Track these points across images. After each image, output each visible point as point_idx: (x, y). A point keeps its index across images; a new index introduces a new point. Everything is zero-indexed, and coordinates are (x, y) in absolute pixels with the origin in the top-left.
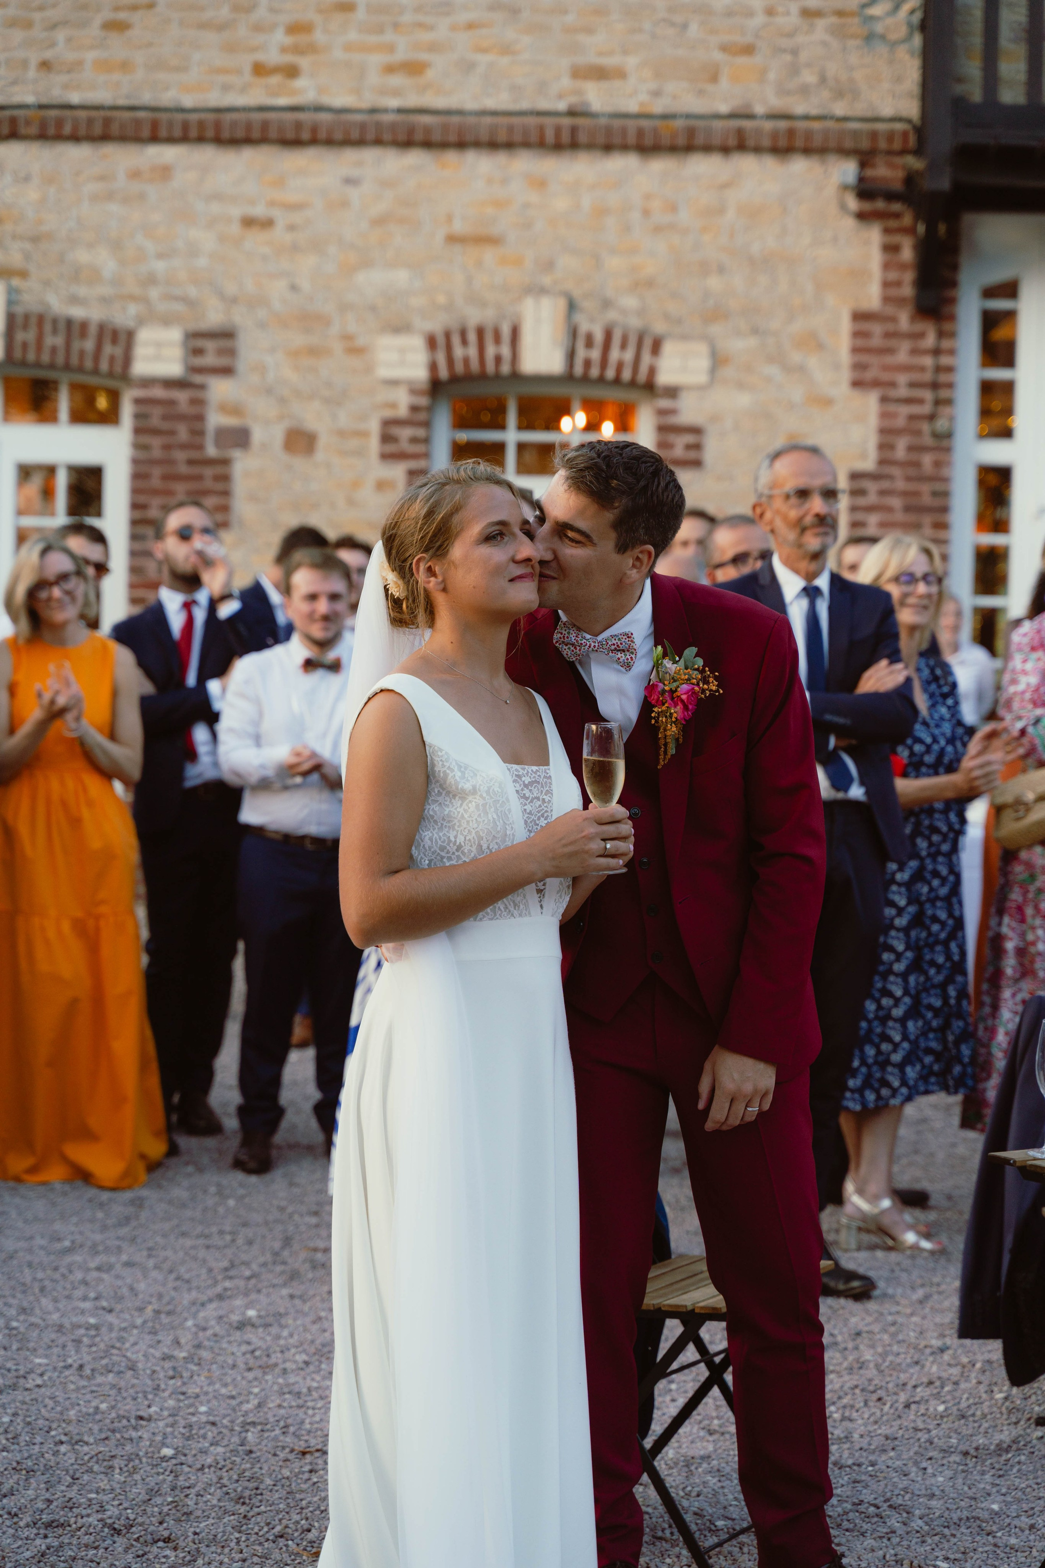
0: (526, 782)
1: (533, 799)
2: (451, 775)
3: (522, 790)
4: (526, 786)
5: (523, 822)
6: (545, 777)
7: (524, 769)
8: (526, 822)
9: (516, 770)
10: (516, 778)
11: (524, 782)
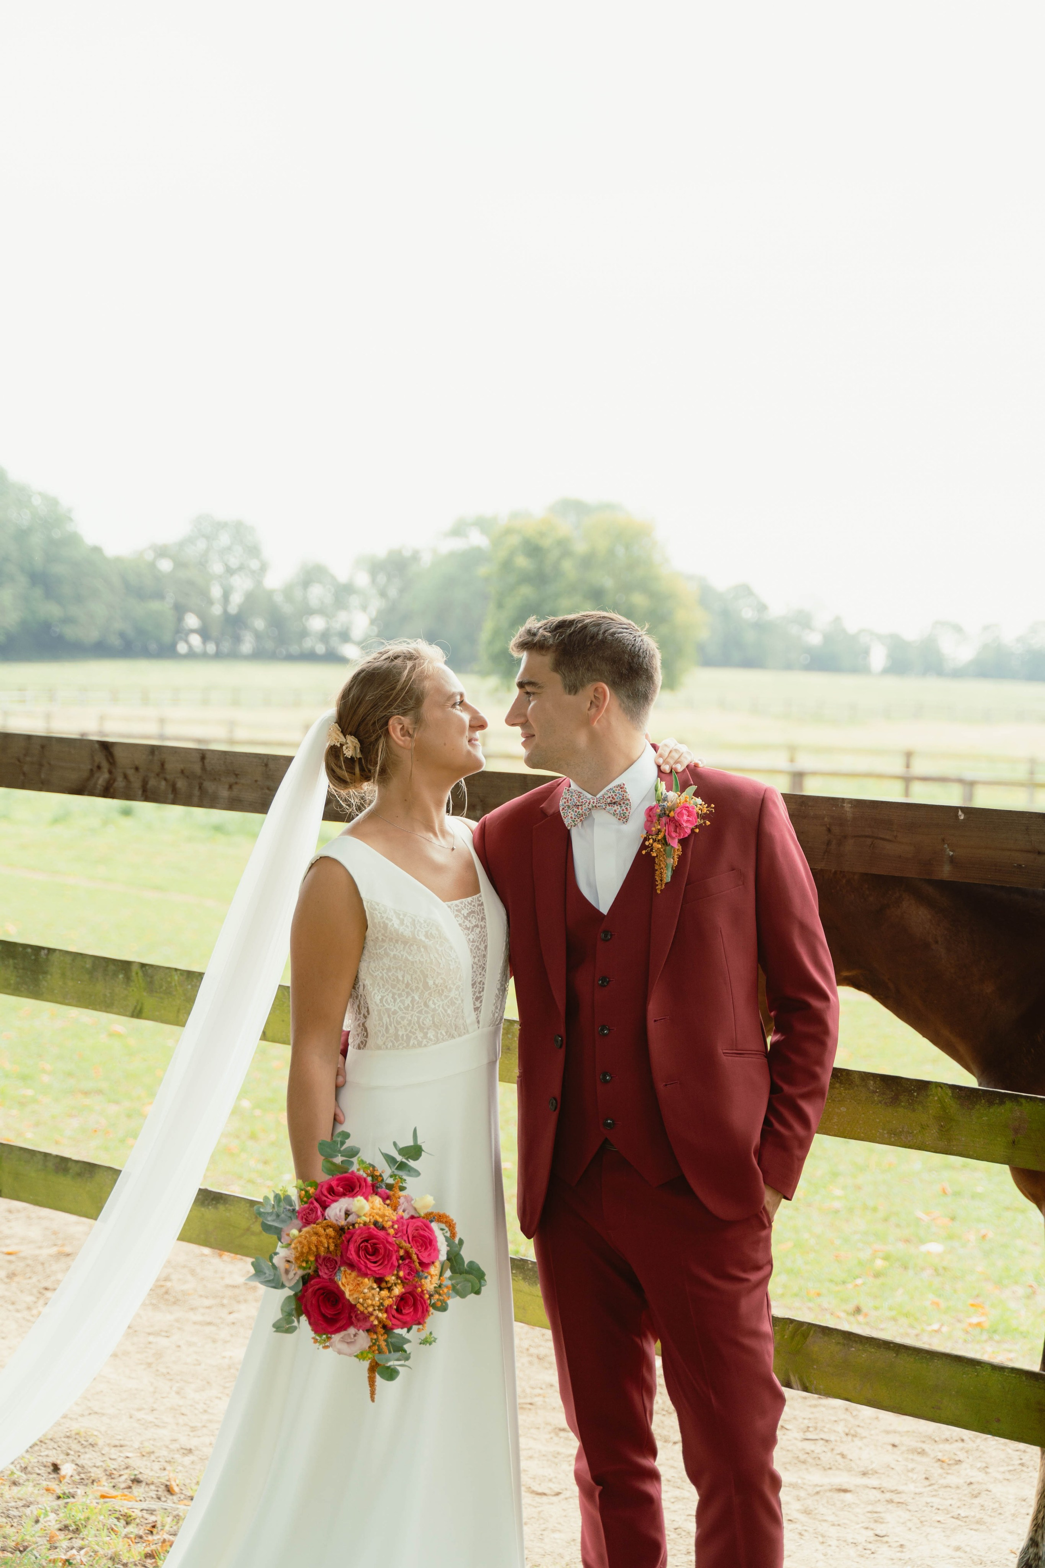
0: (465, 915)
2: (390, 924)
3: (464, 922)
4: (466, 917)
7: (461, 903)
8: (471, 950)
9: (456, 906)
10: (457, 913)
11: (463, 914)
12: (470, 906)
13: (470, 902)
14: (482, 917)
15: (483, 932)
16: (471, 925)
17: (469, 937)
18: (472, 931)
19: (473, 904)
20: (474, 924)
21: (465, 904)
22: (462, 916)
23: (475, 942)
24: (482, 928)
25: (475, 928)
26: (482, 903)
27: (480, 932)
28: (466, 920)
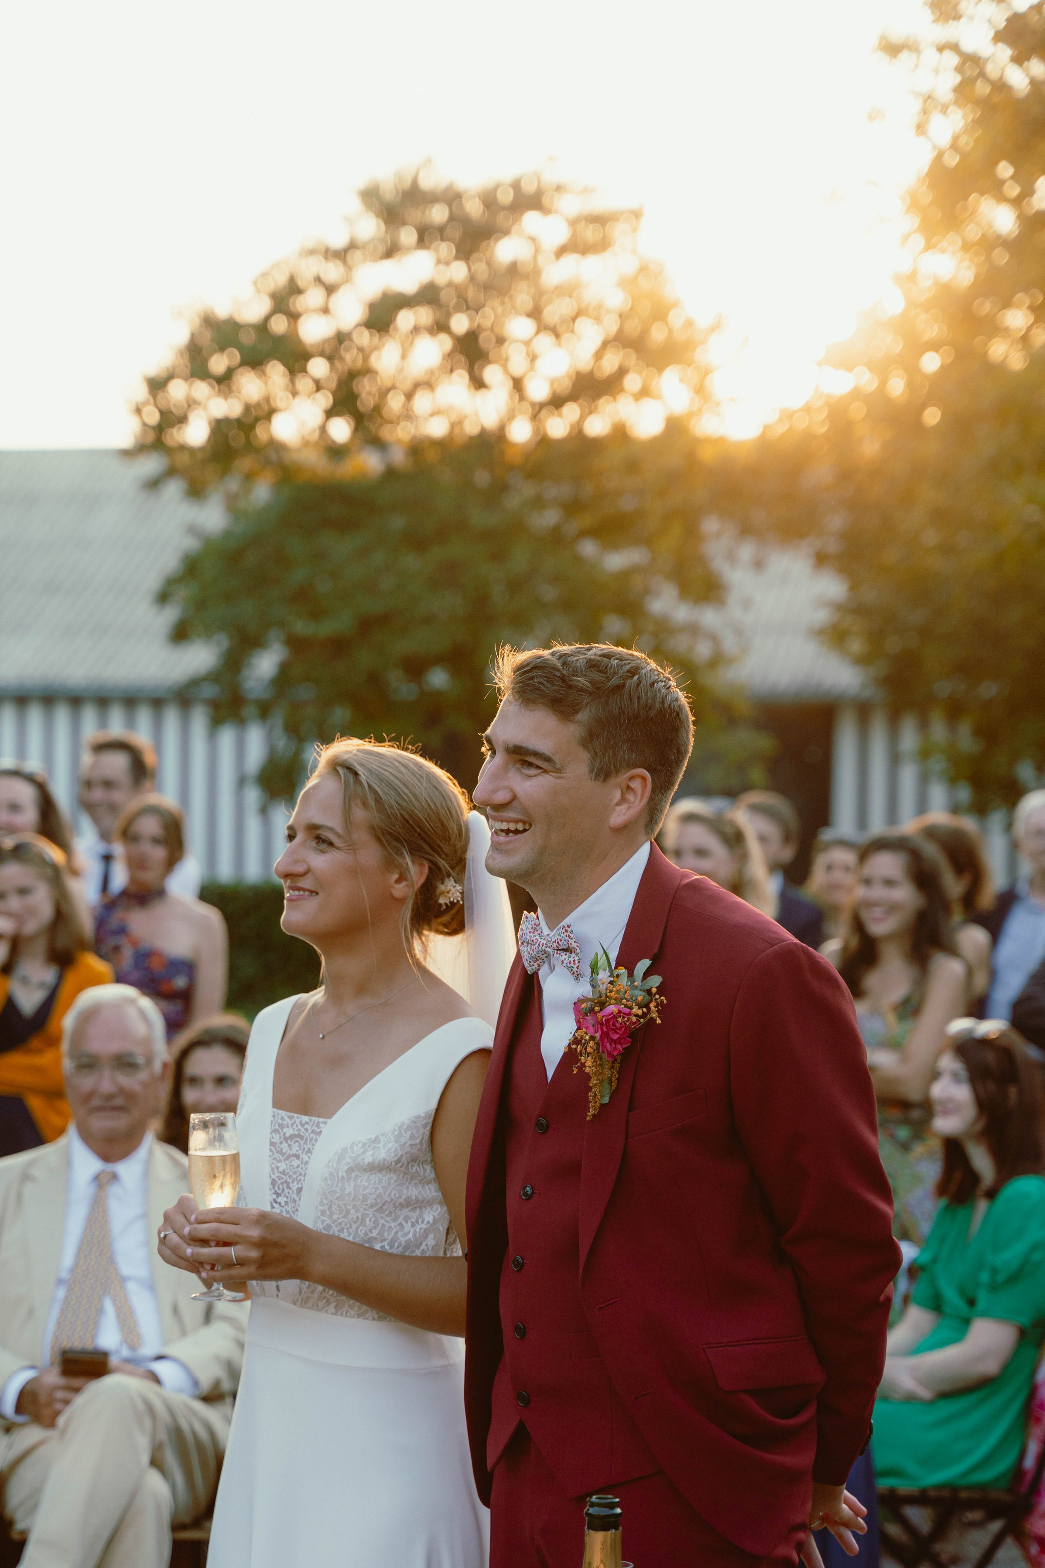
0: (287, 1135)
1: (289, 1156)
3: (281, 1143)
4: (286, 1139)
5: (269, 1181)
6: (313, 1132)
7: (291, 1118)
8: (274, 1183)
9: (282, 1119)
10: (277, 1128)
11: (285, 1134)
12: (300, 1127)
13: (303, 1122)
14: (309, 1149)
15: (302, 1168)
16: (288, 1152)
17: (279, 1165)
18: (287, 1159)
19: (306, 1126)
20: (294, 1151)
21: (295, 1122)
22: (282, 1134)
23: (285, 1175)
24: (302, 1162)
25: (293, 1158)
26: (321, 1132)
27: (298, 1166)
28: (284, 1142)
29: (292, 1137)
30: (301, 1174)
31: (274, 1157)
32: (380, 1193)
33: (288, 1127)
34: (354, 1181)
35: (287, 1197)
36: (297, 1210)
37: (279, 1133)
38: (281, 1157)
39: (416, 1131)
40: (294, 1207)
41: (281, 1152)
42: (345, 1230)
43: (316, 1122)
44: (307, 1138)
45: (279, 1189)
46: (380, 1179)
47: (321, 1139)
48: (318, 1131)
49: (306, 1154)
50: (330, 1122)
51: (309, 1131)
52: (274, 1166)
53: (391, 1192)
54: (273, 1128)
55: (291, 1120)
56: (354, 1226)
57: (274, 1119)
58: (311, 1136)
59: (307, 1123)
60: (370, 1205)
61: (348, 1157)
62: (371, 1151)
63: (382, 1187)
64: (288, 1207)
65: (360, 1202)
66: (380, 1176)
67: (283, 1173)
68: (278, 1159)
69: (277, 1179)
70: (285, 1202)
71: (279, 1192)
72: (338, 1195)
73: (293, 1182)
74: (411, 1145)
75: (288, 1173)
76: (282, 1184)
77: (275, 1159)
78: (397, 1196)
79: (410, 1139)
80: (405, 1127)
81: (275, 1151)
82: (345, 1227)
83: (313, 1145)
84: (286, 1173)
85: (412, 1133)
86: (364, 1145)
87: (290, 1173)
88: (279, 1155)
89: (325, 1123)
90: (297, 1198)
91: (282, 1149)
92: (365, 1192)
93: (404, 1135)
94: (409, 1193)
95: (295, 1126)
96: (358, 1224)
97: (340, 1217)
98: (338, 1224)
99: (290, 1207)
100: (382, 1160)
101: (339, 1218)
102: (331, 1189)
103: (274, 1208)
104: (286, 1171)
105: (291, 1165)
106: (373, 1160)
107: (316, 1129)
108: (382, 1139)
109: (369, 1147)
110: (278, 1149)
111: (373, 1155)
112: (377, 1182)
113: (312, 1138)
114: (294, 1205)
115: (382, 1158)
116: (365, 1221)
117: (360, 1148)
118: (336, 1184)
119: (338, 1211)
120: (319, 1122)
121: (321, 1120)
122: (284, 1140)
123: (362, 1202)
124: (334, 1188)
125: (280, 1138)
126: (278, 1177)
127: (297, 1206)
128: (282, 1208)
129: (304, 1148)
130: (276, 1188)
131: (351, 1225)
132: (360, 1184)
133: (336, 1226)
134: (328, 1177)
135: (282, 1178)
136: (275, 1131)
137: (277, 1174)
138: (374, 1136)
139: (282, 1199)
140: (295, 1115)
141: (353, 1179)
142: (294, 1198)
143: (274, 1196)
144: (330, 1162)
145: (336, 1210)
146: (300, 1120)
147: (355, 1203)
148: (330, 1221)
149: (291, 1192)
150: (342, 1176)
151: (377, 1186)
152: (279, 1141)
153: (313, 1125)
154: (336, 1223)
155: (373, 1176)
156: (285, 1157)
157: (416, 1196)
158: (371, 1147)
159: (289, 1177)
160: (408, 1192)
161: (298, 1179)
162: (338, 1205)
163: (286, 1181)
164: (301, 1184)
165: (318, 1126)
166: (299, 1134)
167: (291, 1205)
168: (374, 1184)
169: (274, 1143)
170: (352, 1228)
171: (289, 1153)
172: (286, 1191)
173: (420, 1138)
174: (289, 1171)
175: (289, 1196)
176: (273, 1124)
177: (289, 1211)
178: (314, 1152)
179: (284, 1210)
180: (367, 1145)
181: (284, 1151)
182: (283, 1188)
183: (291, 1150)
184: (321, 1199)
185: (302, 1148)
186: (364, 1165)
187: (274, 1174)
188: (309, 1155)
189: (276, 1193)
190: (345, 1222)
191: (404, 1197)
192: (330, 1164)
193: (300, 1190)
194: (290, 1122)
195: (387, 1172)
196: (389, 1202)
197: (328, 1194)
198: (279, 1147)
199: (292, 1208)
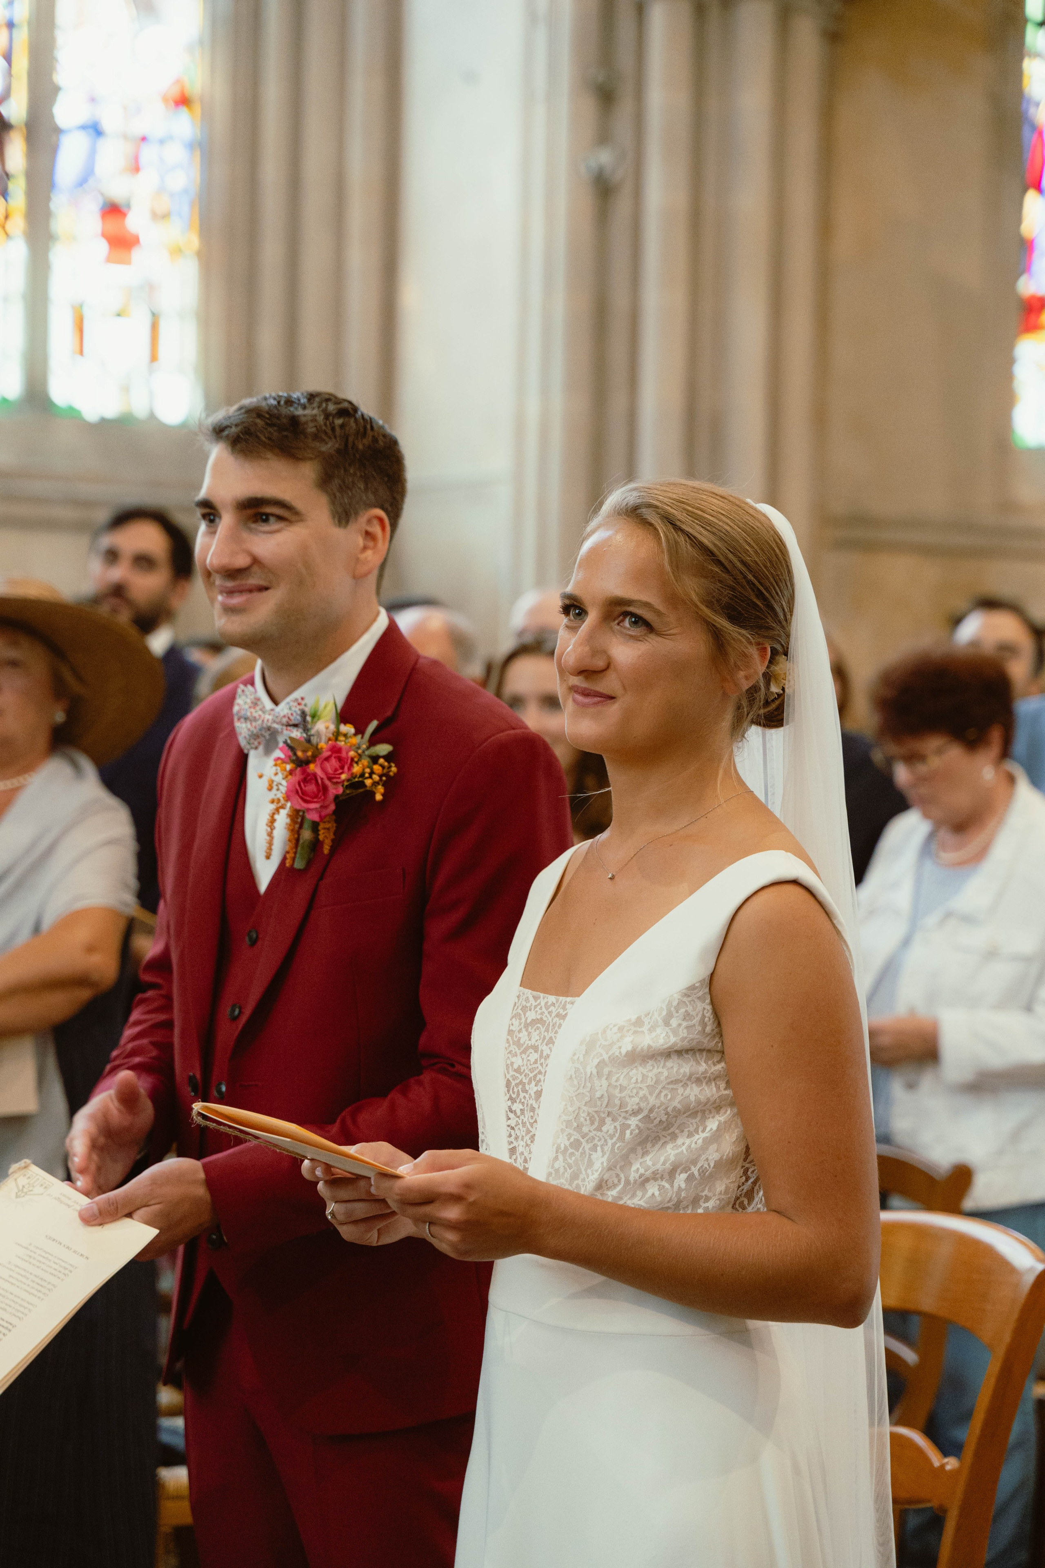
0: (529, 1021)
1: (528, 1048)
3: (520, 1031)
4: (527, 1026)
7: (537, 998)
9: (527, 1000)
10: (520, 1011)
11: (526, 1019)
12: (544, 1009)
13: (549, 1003)
14: (551, 1038)
15: (541, 1064)
16: (527, 1042)
17: (514, 1059)
18: (524, 1052)
19: (552, 1008)
20: (533, 1042)
22: (523, 1020)
23: (521, 1074)
24: (541, 1056)
25: (531, 1050)
26: (566, 1014)
27: (536, 1062)
28: (524, 1030)
29: (534, 1022)
30: (540, 1073)
31: (510, 1049)
32: (645, 1096)
33: (530, 1010)
34: (606, 1079)
35: (523, 1103)
36: (536, 1121)
37: (520, 1019)
38: (517, 1049)
39: (691, 1008)
40: (532, 1117)
41: (518, 1044)
42: (599, 1148)
43: (563, 1003)
44: (549, 1025)
45: (514, 1093)
46: (643, 1075)
47: (565, 1024)
48: (564, 1014)
49: (546, 1045)
50: (578, 1000)
51: (553, 1015)
52: (509, 1062)
53: (660, 1092)
54: (515, 1012)
55: (536, 1002)
56: (610, 1142)
57: (519, 1000)
58: (554, 1021)
59: (553, 1004)
60: (630, 1112)
61: (599, 1047)
62: (630, 1036)
63: (647, 1087)
64: (525, 1117)
65: (617, 1108)
66: (645, 1071)
67: (518, 1070)
68: (513, 1052)
69: (511, 1079)
70: (521, 1110)
71: (514, 1096)
72: (587, 1099)
73: (530, 1083)
74: (687, 1027)
75: (524, 1070)
76: (517, 1085)
77: (510, 1052)
78: (669, 1097)
79: (684, 1019)
80: (675, 1003)
81: (511, 1042)
82: (599, 1144)
83: (556, 1032)
84: (522, 1071)
85: (686, 1011)
86: (621, 1029)
87: (527, 1071)
88: (516, 1047)
89: (572, 1003)
90: (535, 1105)
91: (520, 1039)
92: (623, 1095)
93: (675, 1015)
94: (686, 1092)
95: (538, 1009)
96: (615, 1139)
97: (592, 1130)
98: (589, 1138)
99: (527, 1116)
100: (645, 1048)
101: (590, 1131)
102: (578, 1092)
103: (510, 1119)
104: (522, 1069)
105: (528, 1060)
106: (633, 1047)
107: (561, 1011)
108: (646, 1020)
109: (628, 1031)
110: (515, 1039)
111: (632, 1041)
112: (639, 1081)
113: (556, 1023)
114: (532, 1114)
115: (646, 1046)
116: (625, 1133)
117: (615, 1033)
118: (583, 1085)
119: (588, 1122)
120: (566, 1002)
121: (569, 999)
122: (525, 1027)
123: (620, 1109)
124: (581, 1091)
125: (520, 1024)
126: (515, 1078)
127: (536, 1116)
128: (517, 1119)
129: (544, 1038)
130: (511, 1092)
131: (606, 1141)
132: (615, 1084)
133: (587, 1142)
134: (574, 1076)
135: (517, 1078)
136: (516, 1016)
137: (512, 1073)
138: (636, 1017)
139: (517, 1107)
140: (542, 995)
141: (605, 1077)
142: (532, 1105)
143: (509, 1103)
144: (574, 1054)
145: (586, 1120)
146: (546, 1000)
147: (610, 1110)
148: (578, 1135)
149: (527, 1096)
150: (591, 1073)
151: (639, 1085)
152: (518, 1029)
153: (559, 1007)
154: (587, 1137)
155: (634, 1071)
156: (522, 1049)
157: (695, 1096)
158: (631, 1032)
159: (525, 1076)
160: (684, 1092)
161: (538, 1079)
162: (589, 1114)
163: (521, 1082)
164: (541, 1086)
165: (564, 1008)
166: (541, 1019)
167: (528, 1114)
168: (635, 1083)
169: (512, 1031)
170: (607, 1145)
171: (528, 1044)
172: (522, 1095)
173: (700, 1016)
174: (525, 1067)
175: (526, 1102)
176: (516, 1007)
177: (525, 1123)
178: (556, 1042)
179: (520, 1122)
180: (626, 1029)
181: (522, 1042)
182: (518, 1091)
183: (530, 1040)
184: (566, 1105)
185: (542, 1037)
186: (621, 1055)
187: (508, 1073)
188: (551, 1045)
189: (511, 1098)
190: (598, 1137)
191: (679, 1098)
192: (576, 1058)
193: (539, 1094)
194: (534, 1004)
195: (652, 1065)
196: (659, 1108)
197: (574, 1098)
198: (516, 1036)
199: (530, 1119)
